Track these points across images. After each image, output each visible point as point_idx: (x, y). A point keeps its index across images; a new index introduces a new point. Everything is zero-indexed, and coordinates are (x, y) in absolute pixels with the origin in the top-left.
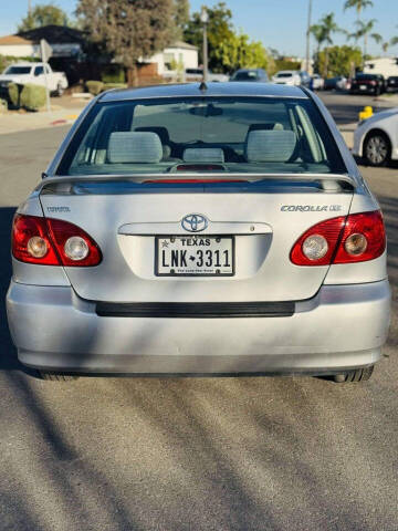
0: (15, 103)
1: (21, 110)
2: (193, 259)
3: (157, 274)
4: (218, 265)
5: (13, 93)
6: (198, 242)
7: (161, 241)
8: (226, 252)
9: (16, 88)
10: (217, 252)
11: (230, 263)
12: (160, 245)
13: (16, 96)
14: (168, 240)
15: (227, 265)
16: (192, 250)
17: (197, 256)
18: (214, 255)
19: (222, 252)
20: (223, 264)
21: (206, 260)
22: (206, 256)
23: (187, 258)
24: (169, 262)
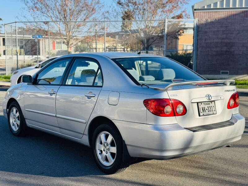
3: (200, 116)
6: (207, 104)
7: (199, 104)
11: (215, 110)
12: (199, 106)
14: (201, 104)
16: (206, 107)
17: (208, 109)
18: (211, 108)
19: (213, 107)
20: (213, 110)
21: (210, 110)
22: (210, 108)
23: (206, 109)
24: (202, 111)
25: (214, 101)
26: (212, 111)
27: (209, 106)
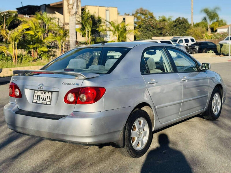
0: (219, 52)
1: (222, 55)
2: (42, 98)
3: (33, 102)
4: (47, 101)
5: (218, 48)
6: (44, 93)
7: (35, 92)
8: (49, 97)
9: (220, 46)
10: (47, 97)
11: (50, 101)
12: (35, 93)
13: (220, 49)
14: (37, 92)
15: (49, 101)
16: (42, 95)
17: (43, 98)
18: (47, 98)
19: (48, 97)
20: (48, 100)
21: (45, 99)
22: (45, 98)
23: (40, 98)
24: (36, 99)
25: (51, 92)
26: (46, 100)
27: (45, 95)
